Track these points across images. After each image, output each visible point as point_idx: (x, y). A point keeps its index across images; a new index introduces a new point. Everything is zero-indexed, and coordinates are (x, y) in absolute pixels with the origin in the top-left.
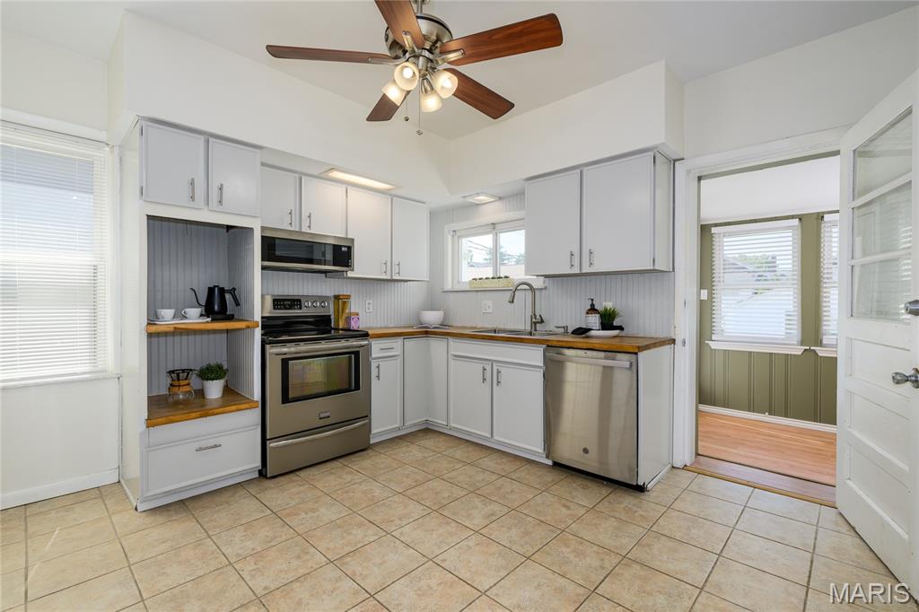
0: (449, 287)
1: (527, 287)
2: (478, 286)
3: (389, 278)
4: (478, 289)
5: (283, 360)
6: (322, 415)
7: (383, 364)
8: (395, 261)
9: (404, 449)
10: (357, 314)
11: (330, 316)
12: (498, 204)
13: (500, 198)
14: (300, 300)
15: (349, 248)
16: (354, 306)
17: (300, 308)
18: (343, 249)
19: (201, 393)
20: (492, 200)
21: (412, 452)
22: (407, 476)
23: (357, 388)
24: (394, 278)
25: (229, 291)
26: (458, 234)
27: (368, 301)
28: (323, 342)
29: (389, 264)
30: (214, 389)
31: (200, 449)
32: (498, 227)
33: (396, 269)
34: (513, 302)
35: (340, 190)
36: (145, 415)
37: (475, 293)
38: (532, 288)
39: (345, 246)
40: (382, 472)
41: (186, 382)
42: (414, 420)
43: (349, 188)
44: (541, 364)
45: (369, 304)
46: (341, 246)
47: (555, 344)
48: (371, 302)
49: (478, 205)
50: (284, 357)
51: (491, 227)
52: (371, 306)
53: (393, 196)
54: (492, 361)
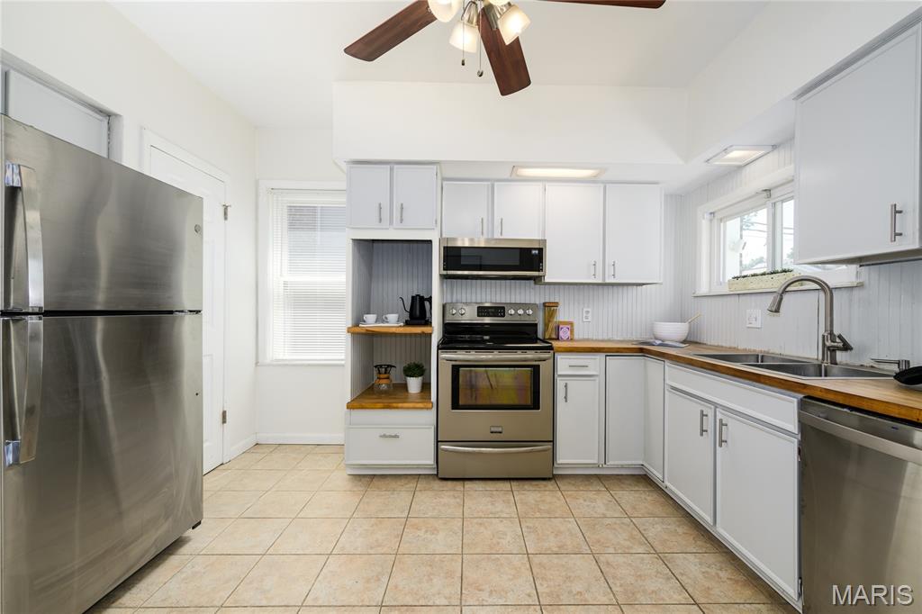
0: (704, 289)
1: (816, 286)
2: (740, 287)
3: (600, 281)
4: (741, 291)
5: (453, 366)
6: (493, 429)
7: (572, 384)
8: (609, 261)
9: (591, 495)
10: (571, 324)
11: (536, 325)
12: (773, 157)
13: (775, 147)
14: (503, 308)
15: (541, 250)
16: (562, 315)
17: (504, 316)
18: (534, 252)
19: (405, 387)
20: (762, 152)
21: (595, 502)
22: (558, 534)
23: (535, 405)
24: (607, 281)
25: (427, 300)
26: (718, 216)
27: (585, 310)
28: (519, 352)
29: (600, 266)
30: (414, 384)
31: (384, 436)
32: (775, 193)
33: (609, 271)
34: (777, 311)
35: (538, 187)
36: (348, 398)
37: (737, 298)
38: (823, 287)
39: (535, 249)
40: (538, 515)
41: (386, 376)
42: (621, 460)
43: (547, 184)
44: (793, 427)
45: (588, 312)
46: (530, 249)
47: (818, 394)
48: (589, 310)
49: (740, 168)
50: (454, 363)
51: (765, 194)
52: (590, 315)
53: (605, 183)
54: (716, 405)
